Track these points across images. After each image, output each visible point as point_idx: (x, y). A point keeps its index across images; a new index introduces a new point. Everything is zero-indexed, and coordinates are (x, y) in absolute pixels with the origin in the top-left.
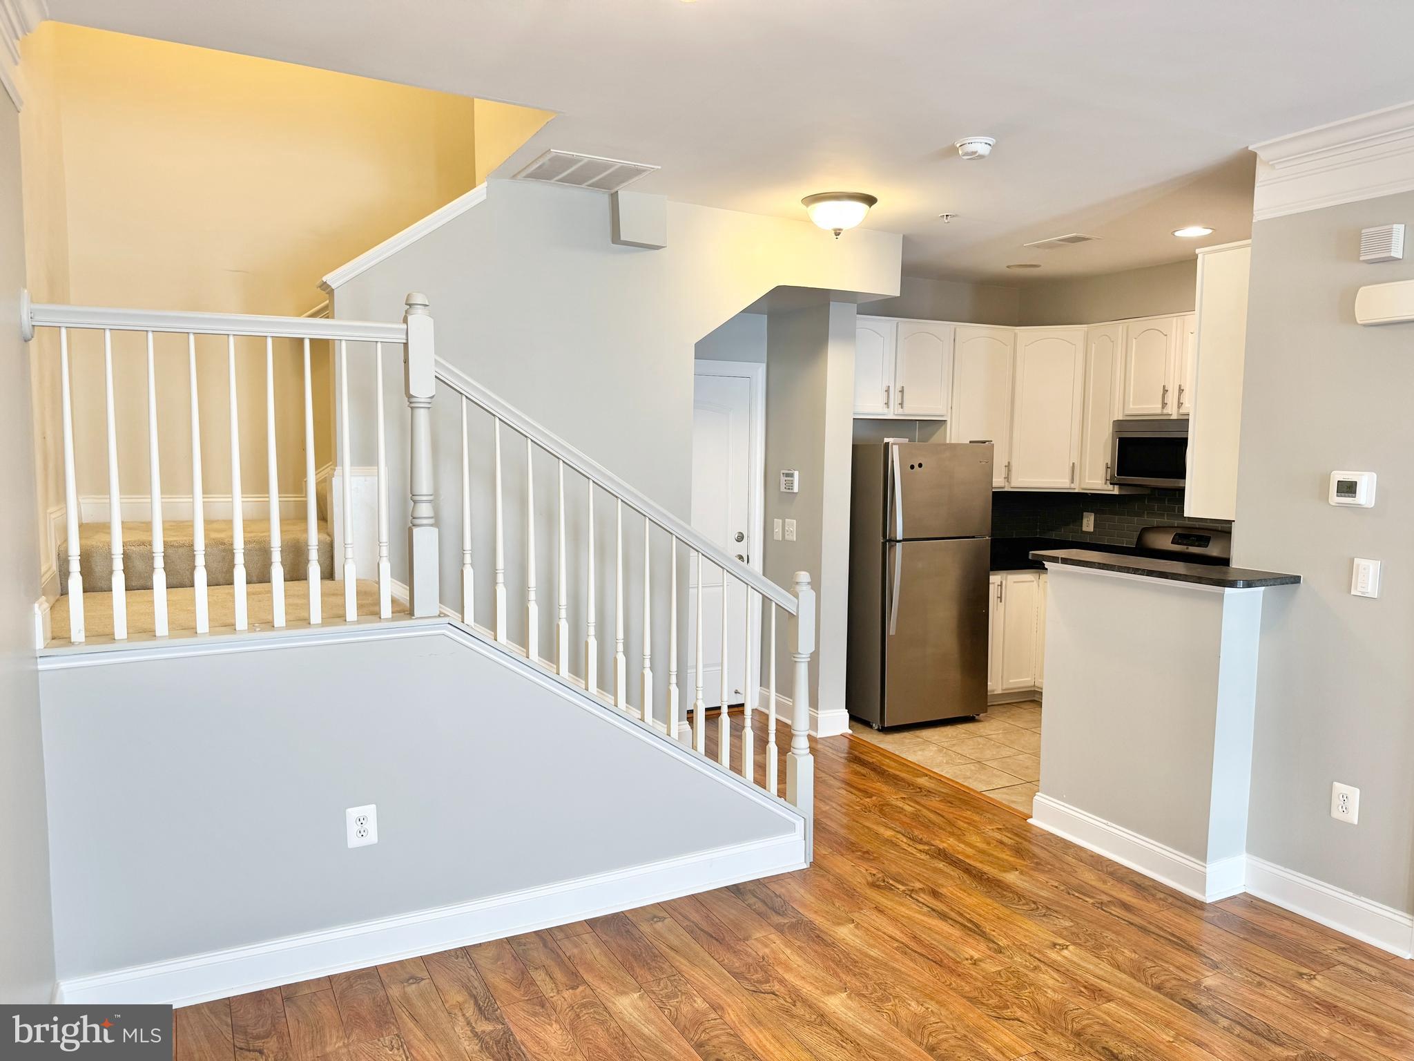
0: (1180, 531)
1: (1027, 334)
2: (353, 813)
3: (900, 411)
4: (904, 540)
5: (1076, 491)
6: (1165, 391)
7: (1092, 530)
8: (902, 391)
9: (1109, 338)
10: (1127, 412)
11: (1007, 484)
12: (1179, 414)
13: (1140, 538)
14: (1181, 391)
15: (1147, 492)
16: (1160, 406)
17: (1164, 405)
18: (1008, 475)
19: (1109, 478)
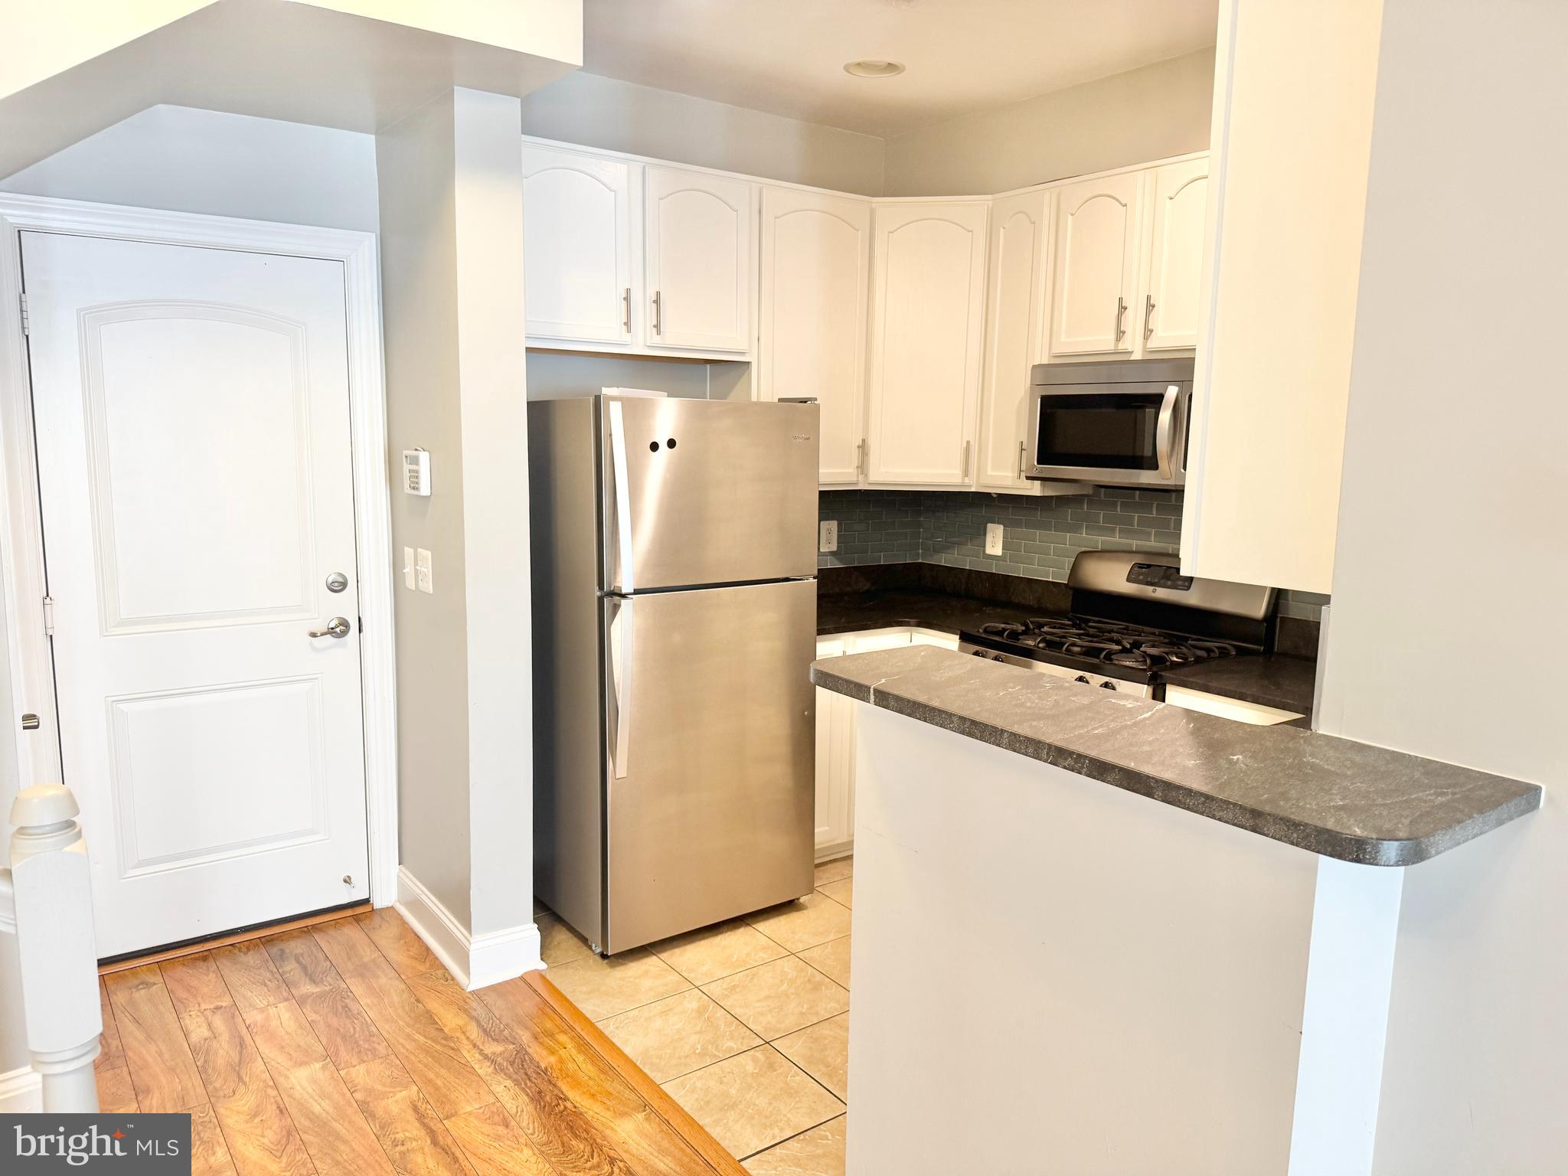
0: (1139, 559)
1: (890, 209)
3: (656, 340)
4: (637, 592)
5: (973, 490)
6: (1122, 308)
7: (1000, 554)
8: (657, 302)
9: (1028, 216)
10: (1056, 350)
11: (861, 477)
12: (1145, 351)
13: (1075, 569)
14: (1150, 307)
15: (1089, 491)
16: (1113, 336)
17: (1120, 334)
18: (863, 462)
19: (1024, 467)
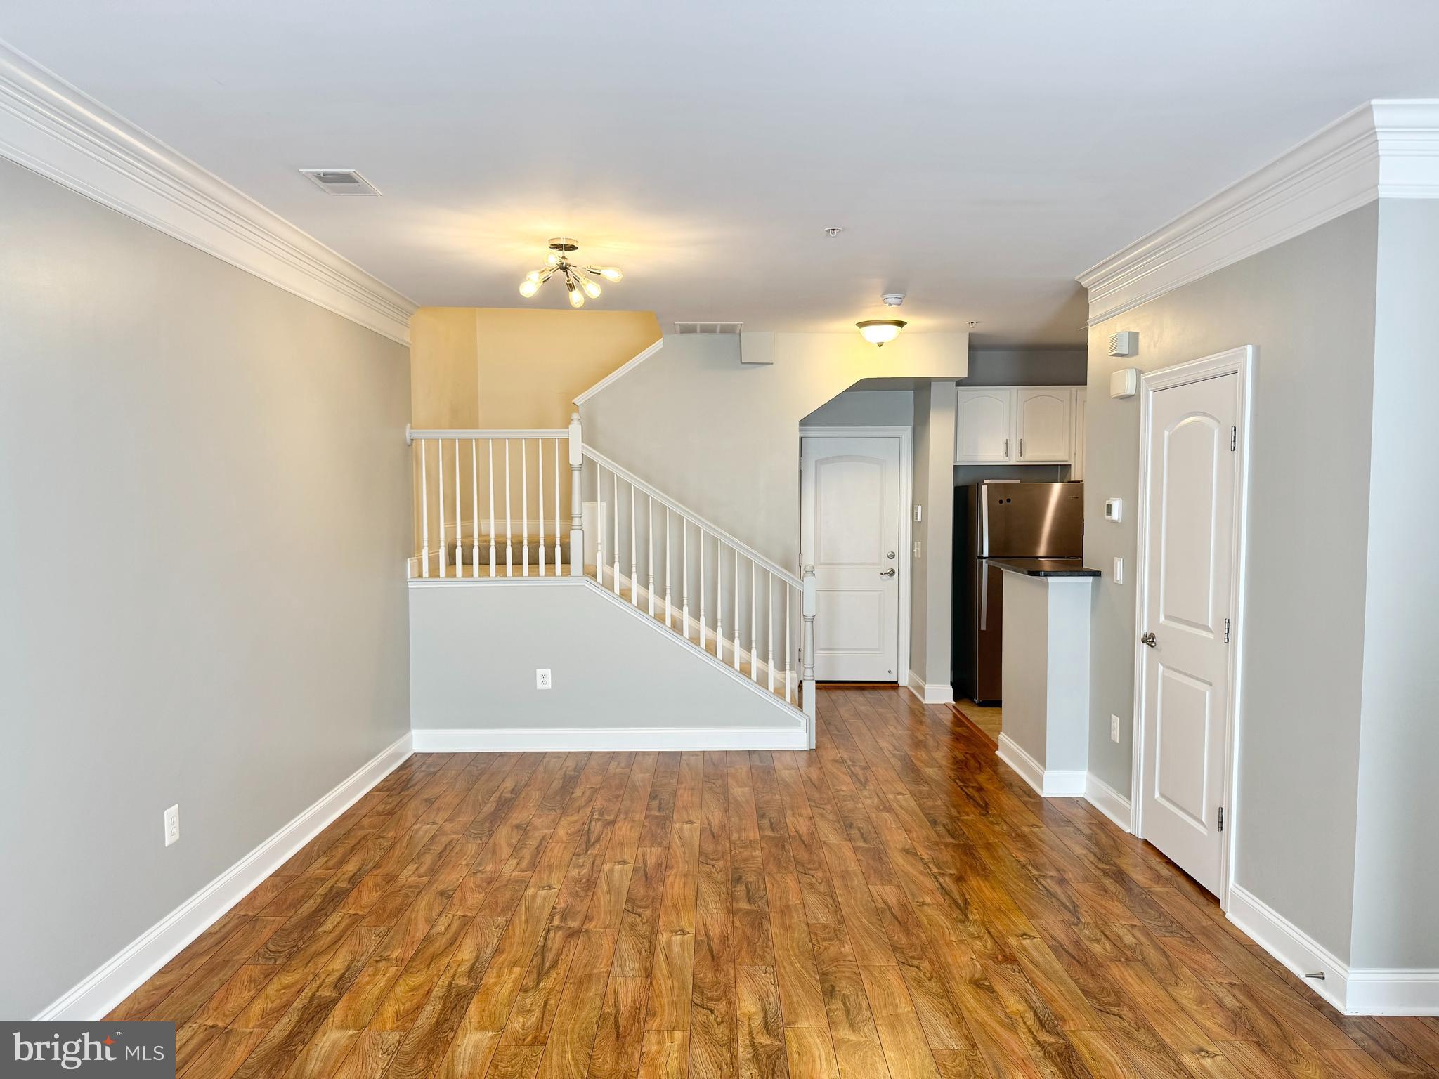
2: (540, 672)
3: (1021, 458)
4: (989, 557)
8: (1021, 443)
